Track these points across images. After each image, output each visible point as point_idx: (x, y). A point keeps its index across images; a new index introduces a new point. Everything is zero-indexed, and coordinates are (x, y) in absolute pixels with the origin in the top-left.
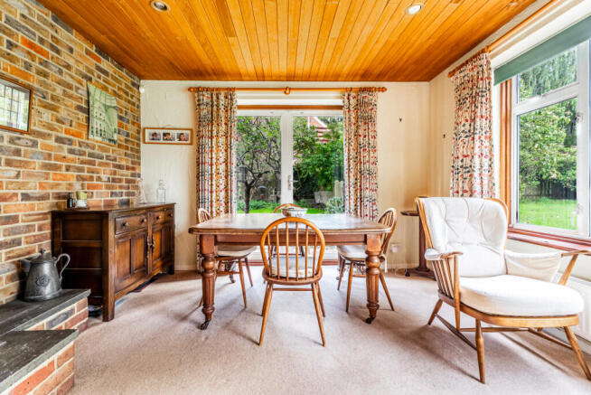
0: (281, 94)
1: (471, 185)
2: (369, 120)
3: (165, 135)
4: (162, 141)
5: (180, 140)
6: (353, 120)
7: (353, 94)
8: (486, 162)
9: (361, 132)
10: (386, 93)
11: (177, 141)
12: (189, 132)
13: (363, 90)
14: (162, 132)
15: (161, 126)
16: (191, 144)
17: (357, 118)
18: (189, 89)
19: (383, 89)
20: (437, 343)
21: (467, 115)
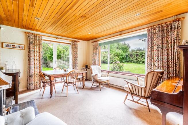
0: (55, 39)
1: (96, 63)
2: (76, 48)
3: (13, 46)
4: (11, 48)
5: (20, 48)
6: (73, 48)
7: (73, 42)
8: (98, 59)
9: (75, 51)
10: (80, 43)
11: (18, 48)
12: (24, 46)
13: (75, 41)
14: (11, 45)
15: (10, 42)
16: (24, 49)
17: (74, 47)
18: (25, 32)
19: (79, 42)
20: (94, 89)
21: (95, 51)
